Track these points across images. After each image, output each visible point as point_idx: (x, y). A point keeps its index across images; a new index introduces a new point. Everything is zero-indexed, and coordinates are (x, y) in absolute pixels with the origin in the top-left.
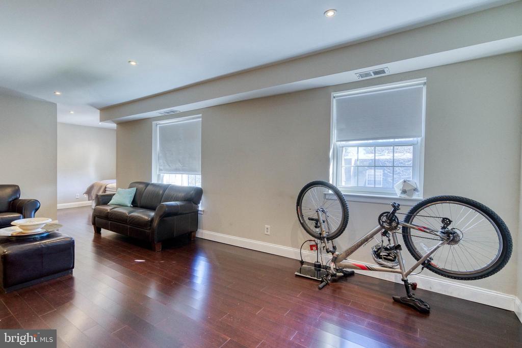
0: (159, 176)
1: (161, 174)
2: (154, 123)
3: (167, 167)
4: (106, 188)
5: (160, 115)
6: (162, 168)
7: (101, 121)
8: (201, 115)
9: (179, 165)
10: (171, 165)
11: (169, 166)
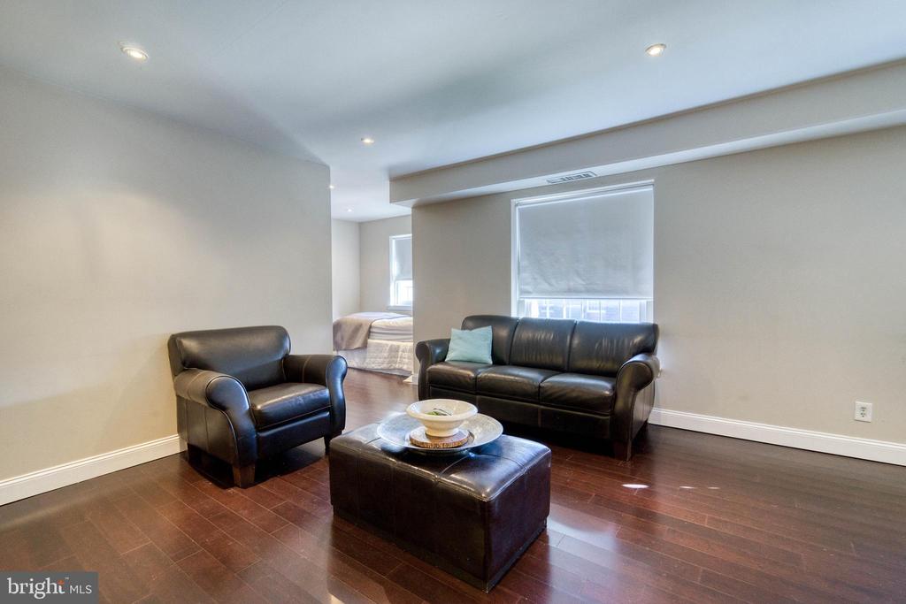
0: (520, 303)
1: (526, 300)
2: (514, 201)
3: (545, 286)
4: (371, 327)
5: (547, 184)
6: (528, 288)
7: (392, 201)
8: (653, 180)
9: (578, 282)
10: (553, 281)
11: (550, 284)
